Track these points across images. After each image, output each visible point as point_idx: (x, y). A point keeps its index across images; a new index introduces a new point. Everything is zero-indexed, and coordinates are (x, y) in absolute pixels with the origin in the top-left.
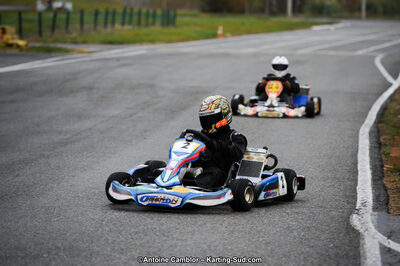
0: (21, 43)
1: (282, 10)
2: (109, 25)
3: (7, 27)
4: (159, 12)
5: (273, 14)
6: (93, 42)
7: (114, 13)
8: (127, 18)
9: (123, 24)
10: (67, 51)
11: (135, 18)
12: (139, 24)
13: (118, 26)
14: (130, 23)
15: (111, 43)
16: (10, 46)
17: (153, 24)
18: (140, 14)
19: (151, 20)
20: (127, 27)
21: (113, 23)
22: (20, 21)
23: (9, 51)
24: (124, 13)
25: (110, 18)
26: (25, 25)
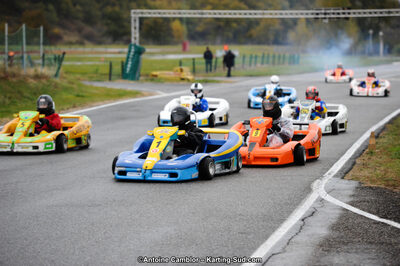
0: (190, 77)
1: (377, 52)
2: (253, 65)
3: (183, 68)
4: (287, 55)
5: (370, 54)
6: (239, 76)
7: (256, 57)
8: (265, 60)
9: (262, 63)
10: (218, 82)
11: (271, 60)
12: (274, 63)
13: (259, 65)
14: (268, 63)
15: (251, 76)
16: (183, 79)
17: (283, 63)
18: (274, 57)
19: (281, 60)
20: (265, 66)
21: (256, 63)
22: (194, 63)
23: (182, 83)
24: (263, 57)
25: (253, 60)
26: (196, 66)
